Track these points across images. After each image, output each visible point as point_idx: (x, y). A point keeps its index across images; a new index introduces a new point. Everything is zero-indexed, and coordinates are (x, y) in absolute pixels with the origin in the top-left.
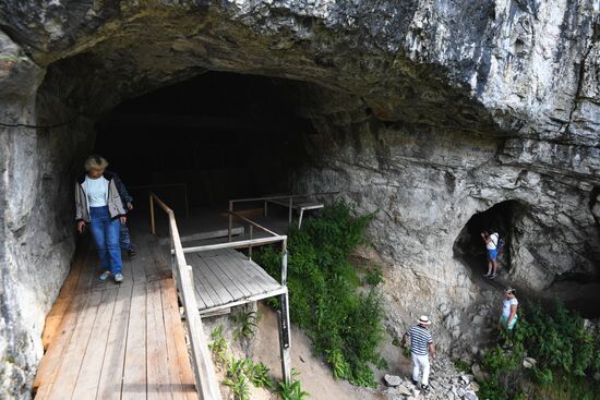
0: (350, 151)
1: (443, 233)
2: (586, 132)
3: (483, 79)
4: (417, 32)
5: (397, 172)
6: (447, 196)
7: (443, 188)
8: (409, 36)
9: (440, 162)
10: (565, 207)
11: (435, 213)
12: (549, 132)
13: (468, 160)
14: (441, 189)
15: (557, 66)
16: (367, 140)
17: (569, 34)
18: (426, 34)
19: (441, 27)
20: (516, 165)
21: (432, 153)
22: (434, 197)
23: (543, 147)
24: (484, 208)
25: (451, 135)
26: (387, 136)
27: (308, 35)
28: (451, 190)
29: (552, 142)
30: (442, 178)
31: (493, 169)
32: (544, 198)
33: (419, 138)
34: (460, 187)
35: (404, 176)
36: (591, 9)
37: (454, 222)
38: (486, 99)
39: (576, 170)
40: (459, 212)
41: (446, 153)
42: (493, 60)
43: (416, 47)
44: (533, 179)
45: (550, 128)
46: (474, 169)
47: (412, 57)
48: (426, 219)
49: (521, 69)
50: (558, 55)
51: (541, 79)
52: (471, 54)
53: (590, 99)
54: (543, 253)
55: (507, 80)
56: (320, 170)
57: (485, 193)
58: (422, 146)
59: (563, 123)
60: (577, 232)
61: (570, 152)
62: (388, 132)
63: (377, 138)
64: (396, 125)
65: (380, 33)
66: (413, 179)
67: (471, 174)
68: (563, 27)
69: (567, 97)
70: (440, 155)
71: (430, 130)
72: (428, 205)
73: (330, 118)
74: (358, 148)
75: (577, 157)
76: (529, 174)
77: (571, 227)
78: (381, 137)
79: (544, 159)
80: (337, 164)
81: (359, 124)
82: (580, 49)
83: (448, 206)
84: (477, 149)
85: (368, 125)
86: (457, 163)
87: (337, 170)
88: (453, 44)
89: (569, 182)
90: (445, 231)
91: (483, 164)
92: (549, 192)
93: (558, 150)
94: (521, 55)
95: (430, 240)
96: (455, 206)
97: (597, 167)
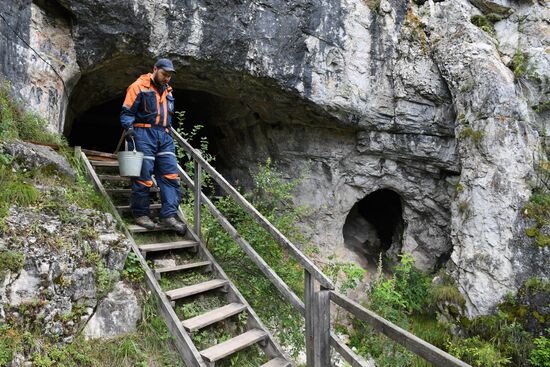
0: (249, 149)
1: (328, 218)
2: (409, 123)
3: (308, 86)
4: (251, 61)
5: (287, 165)
6: (328, 185)
7: (324, 177)
8: (247, 63)
9: (315, 154)
10: (427, 191)
11: (320, 200)
12: (383, 124)
13: (336, 152)
14: (322, 178)
15: (373, 77)
16: (260, 139)
17: (378, 57)
18: (257, 62)
19: (266, 58)
20: (372, 153)
21: (308, 147)
22: (318, 186)
23: (384, 137)
24: (362, 196)
25: (320, 132)
26: (273, 134)
27: (188, 64)
28: (330, 179)
29: (389, 132)
30: (320, 168)
31: (357, 159)
32: (408, 184)
33: (296, 136)
34: (336, 175)
35: (292, 169)
36: (391, 41)
37: (337, 208)
38: (314, 98)
39: (416, 154)
40: (339, 198)
41: (318, 146)
42: (314, 74)
43: (252, 68)
44: (392, 167)
45: (382, 121)
46: (343, 159)
47: (252, 73)
48: (313, 206)
49: (340, 80)
50: (373, 71)
51: (361, 87)
52: (292, 71)
53: (404, 98)
54: (423, 238)
55: (330, 86)
56: (230, 169)
57: (358, 180)
58: (300, 141)
59: (391, 117)
60: (443, 213)
61: (406, 139)
62: (274, 132)
63: (266, 137)
64: (278, 126)
65: (228, 62)
66: (300, 170)
67: (341, 163)
68: (372, 53)
69: (386, 99)
70: (315, 148)
71: (304, 129)
72: (314, 193)
73: (232, 124)
74: (255, 146)
75: (413, 143)
76: (387, 162)
77: (437, 210)
78: (269, 136)
79: (388, 146)
80: (241, 162)
81: (252, 127)
82: (388, 66)
83: (330, 193)
84: (342, 143)
85: (258, 126)
86: (328, 155)
87: (242, 168)
88: (276, 66)
89: (418, 166)
90: (330, 215)
91: (349, 154)
92: (409, 177)
93: (397, 138)
94: (338, 71)
95: (319, 225)
96: (336, 193)
97: (429, 150)
